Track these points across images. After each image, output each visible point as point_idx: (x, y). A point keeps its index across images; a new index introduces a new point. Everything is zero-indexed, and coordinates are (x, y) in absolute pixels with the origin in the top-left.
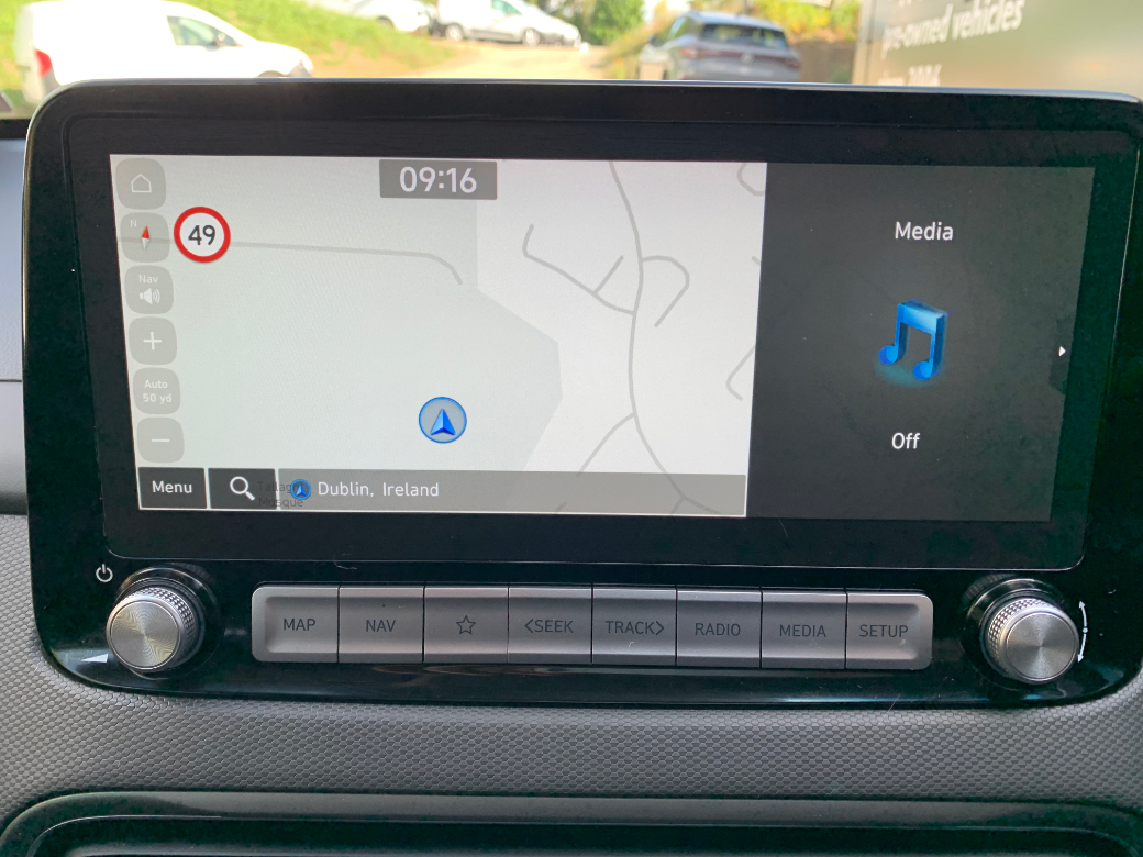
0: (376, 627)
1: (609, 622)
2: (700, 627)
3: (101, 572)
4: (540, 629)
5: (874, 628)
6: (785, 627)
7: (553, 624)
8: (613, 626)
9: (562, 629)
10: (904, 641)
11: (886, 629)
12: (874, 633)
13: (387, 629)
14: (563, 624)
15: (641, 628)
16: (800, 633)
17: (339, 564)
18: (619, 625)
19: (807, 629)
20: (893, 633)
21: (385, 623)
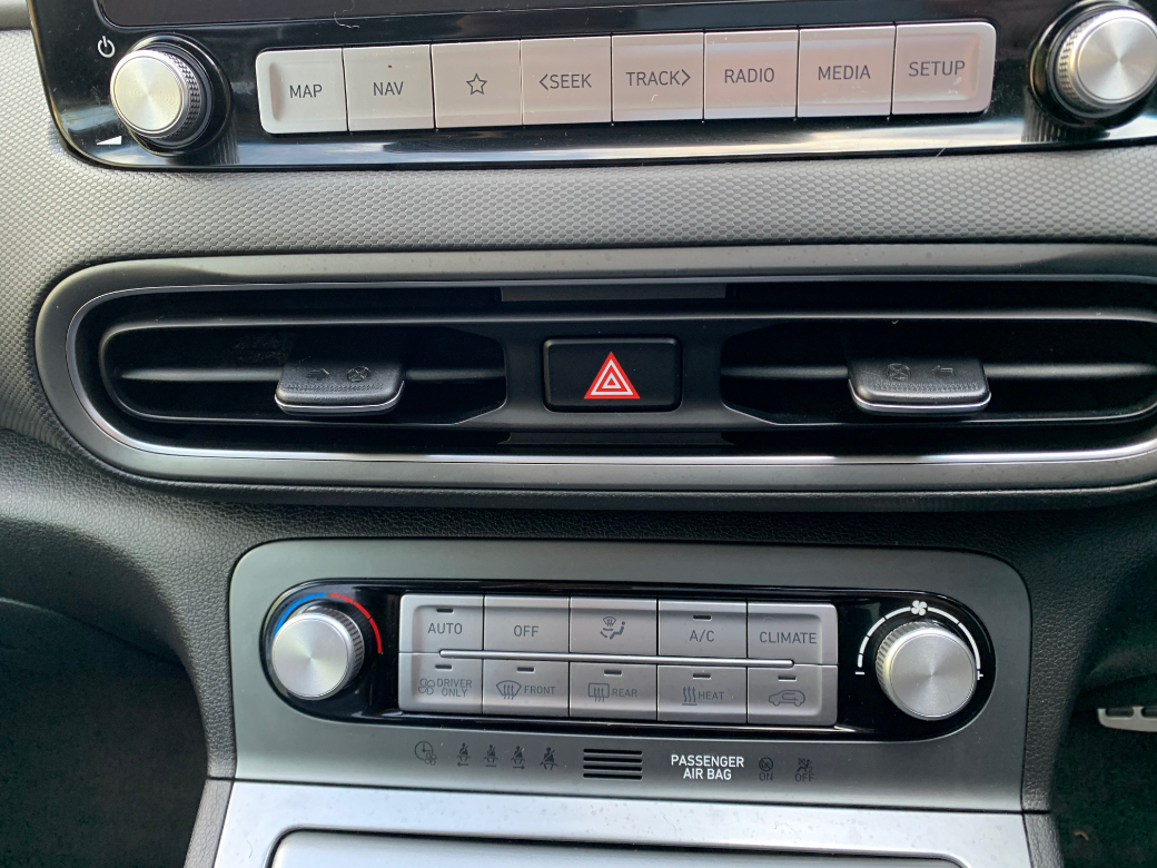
0: (384, 91)
1: (631, 73)
2: (729, 73)
3: (102, 45)
4: (555, 85)
5: (925, 65)
6: (824, 70)
7: (569, 78)
8: (634, 77)
9: (580, 83)
10: (959, 79)
11: (940, 66)
12: (925, 72)
13: (395, 92)
14: (580, 78)
15: (665, 78)
16: (841, 75)
17: (341, 22)
18: (641, 76)
19: (849, 70)
20: (947, 71)
21: (392, 84)
